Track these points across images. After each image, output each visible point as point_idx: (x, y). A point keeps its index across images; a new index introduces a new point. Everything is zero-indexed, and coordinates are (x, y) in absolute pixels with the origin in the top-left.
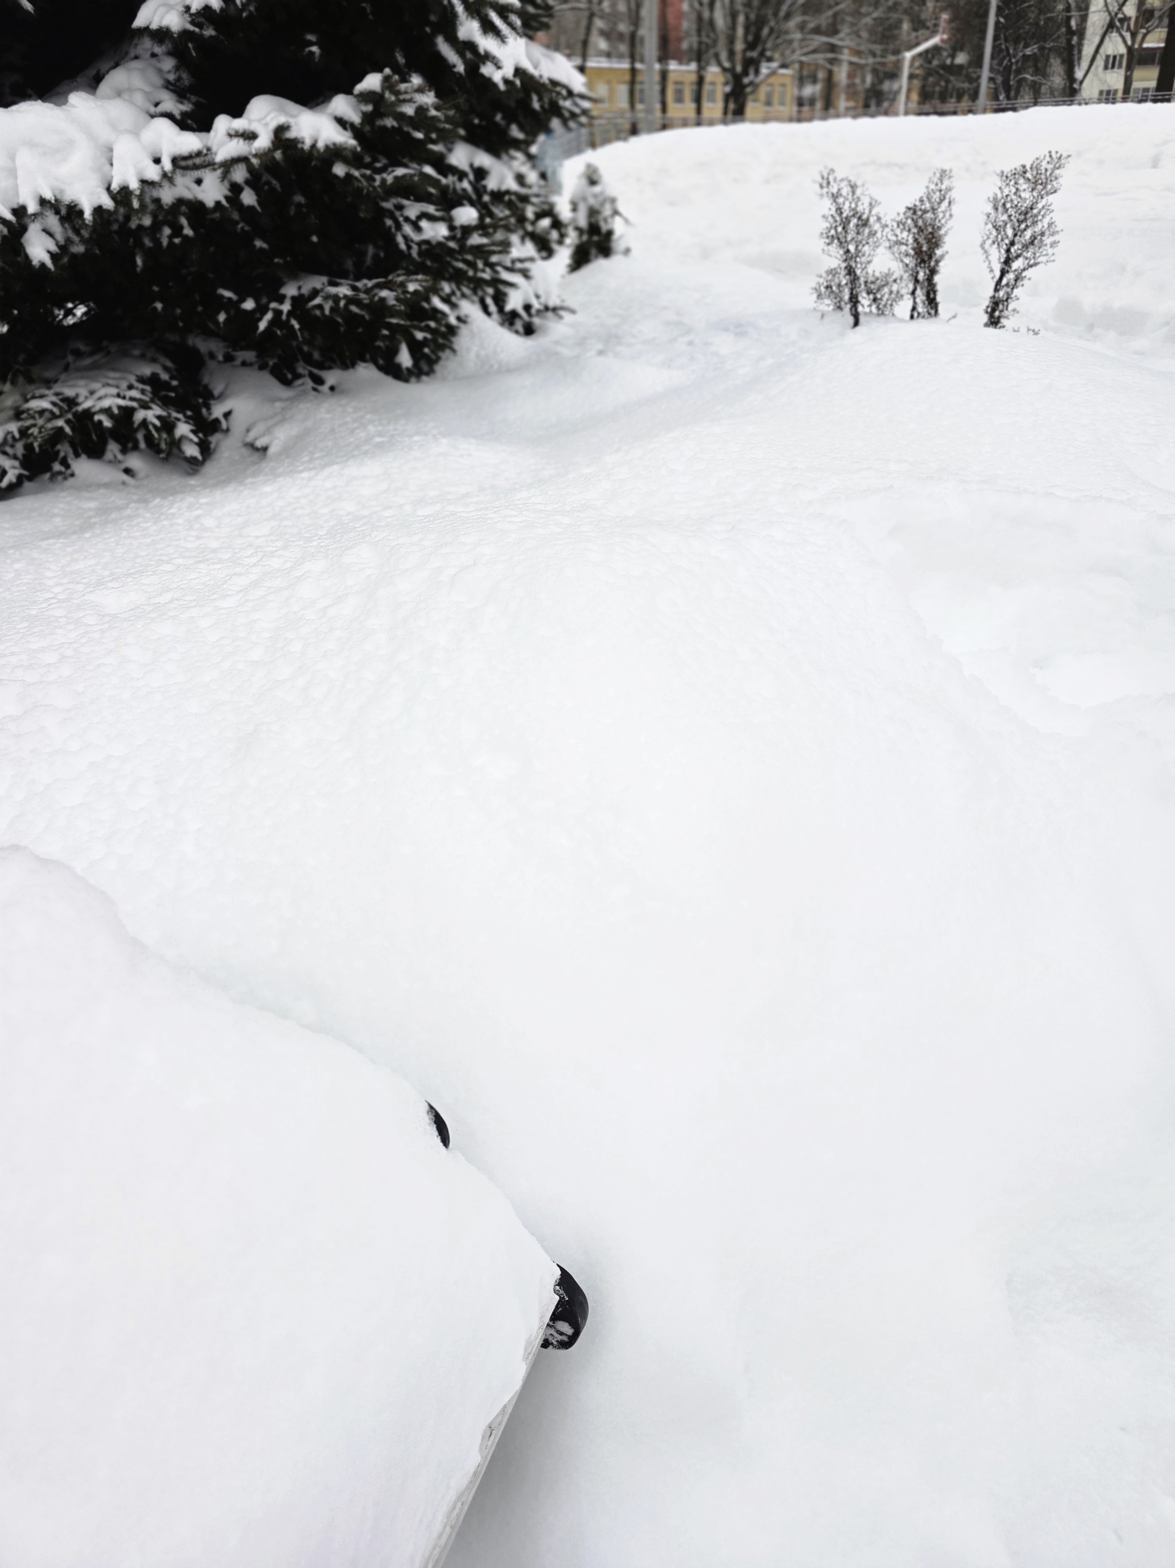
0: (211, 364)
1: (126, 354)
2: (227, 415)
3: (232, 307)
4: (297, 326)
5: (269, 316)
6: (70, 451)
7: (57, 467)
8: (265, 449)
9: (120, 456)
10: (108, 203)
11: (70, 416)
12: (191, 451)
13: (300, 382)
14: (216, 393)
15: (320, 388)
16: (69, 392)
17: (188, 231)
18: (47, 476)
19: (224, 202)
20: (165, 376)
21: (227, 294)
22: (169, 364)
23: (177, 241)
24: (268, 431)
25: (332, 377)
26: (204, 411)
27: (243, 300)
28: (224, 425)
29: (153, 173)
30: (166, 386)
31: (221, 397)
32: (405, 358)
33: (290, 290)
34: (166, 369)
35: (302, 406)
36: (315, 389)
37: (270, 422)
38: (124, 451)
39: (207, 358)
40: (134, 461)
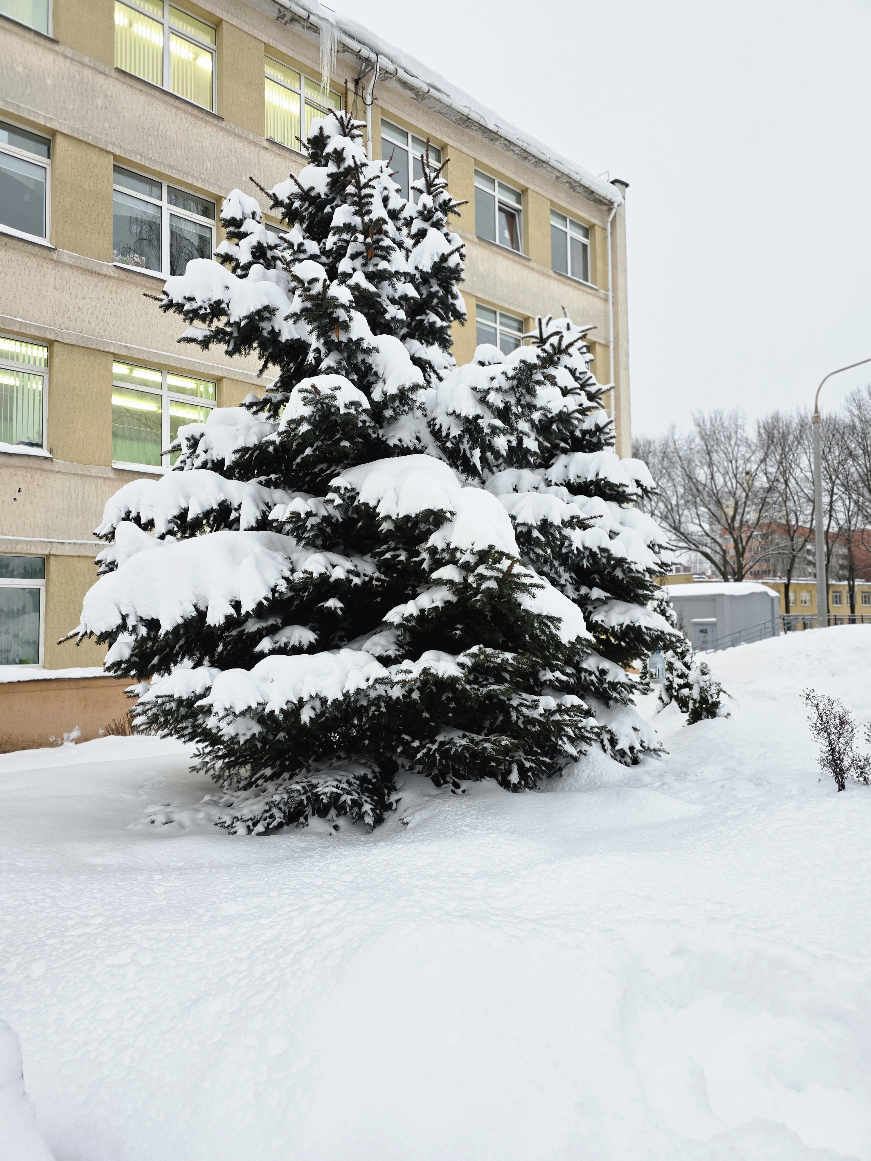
0: (401, 771)
1: (357, 762)
2: (397, 801)
3: (407, 745)
4: (438, 758)
5: (425, 751)
6: (311, 811)
7: (302, 819)
8: (407, 824)
9: (335, 818)
10: (341, 698)
11: (309, 794)
12: (369, 820)
13: (446, 785)
14: (398, 787)
15: (456, 790)
16: (314, 781)
17: (383, 709)
18: (295, 824)
19: (401, 698)
20: (370, 776)
21: (407, 737)
22: (377, 769)
23: (376, 713)
24: (413, 814)
25: (465, 785)
26: (386, 797)
27: (413, 741)
28: (394, 807)
29: (364, 686)
30: (369, 782)
31: (400, 790)
32: (514, 778)
33: (440, 738)
34: (373, 772)
35: (437, 801)
36: (453, 791)
37: (417, 808)
38: (338, 815)
39: (400, 767)
40: (341, 822)
